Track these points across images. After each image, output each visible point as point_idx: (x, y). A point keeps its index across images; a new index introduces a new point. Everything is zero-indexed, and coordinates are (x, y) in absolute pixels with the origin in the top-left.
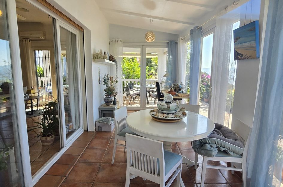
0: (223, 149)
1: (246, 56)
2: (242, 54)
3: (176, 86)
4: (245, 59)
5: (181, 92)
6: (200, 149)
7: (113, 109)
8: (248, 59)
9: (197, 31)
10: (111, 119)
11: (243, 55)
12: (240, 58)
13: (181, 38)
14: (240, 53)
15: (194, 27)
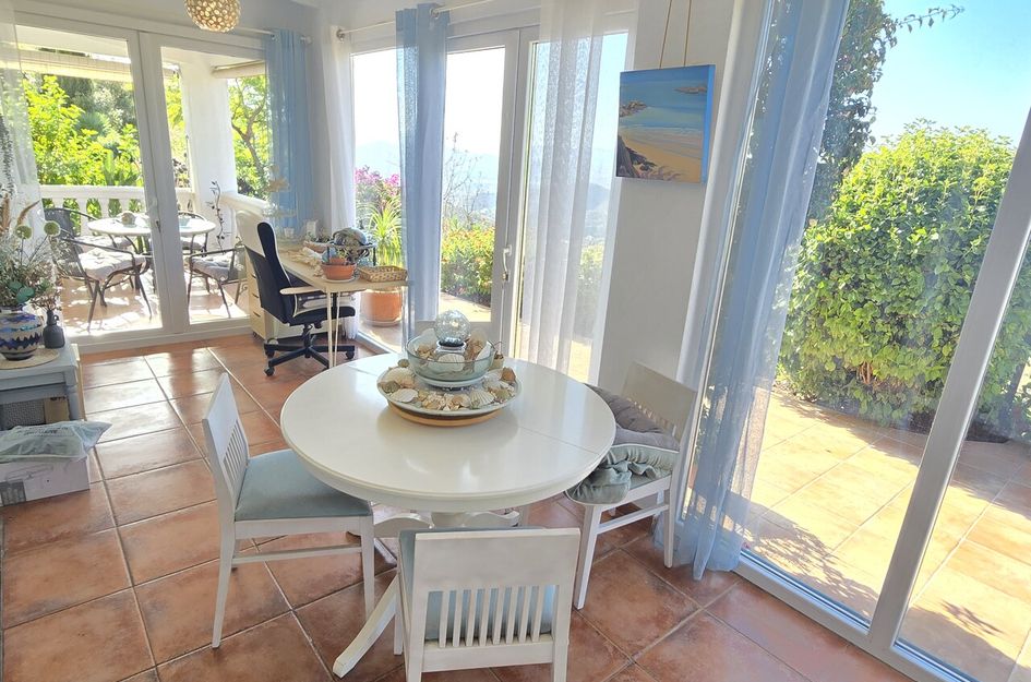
0: (642, 469)
1: (665, 171)
2: (649, 160)
3: (350, 241)
4: (658, 179)
5: (369, 259)
6: (588, 487)
7: (63, 373)
8: (669, 180)
9: (432, 26)
10: (78, 429)
11: (652, 164)
12: (640, 171)
13: (334, 29)
14: (642, 157)
15: (418, 5)
